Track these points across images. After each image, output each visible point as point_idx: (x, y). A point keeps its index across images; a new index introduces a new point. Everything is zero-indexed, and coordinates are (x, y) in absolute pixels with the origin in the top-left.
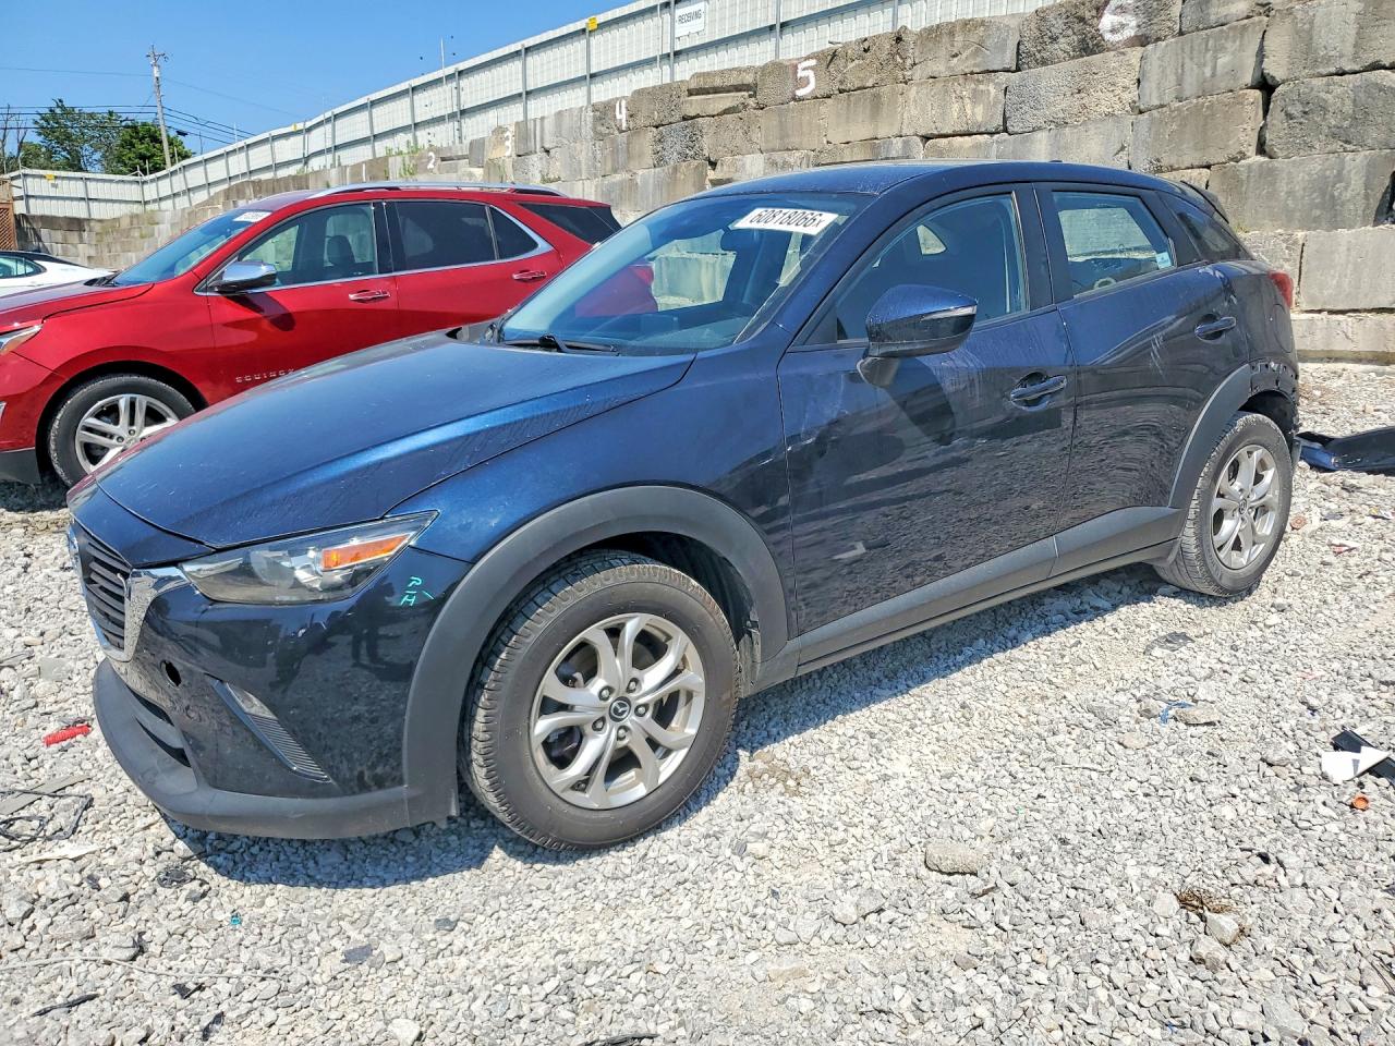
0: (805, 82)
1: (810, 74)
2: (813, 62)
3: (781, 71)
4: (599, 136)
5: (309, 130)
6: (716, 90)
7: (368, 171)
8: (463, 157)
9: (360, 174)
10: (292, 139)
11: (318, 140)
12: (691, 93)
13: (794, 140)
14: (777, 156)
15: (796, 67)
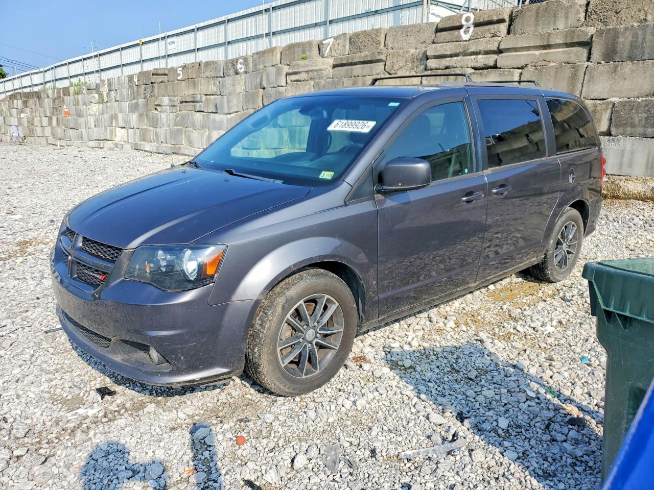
0: (179, 75)
1: (181, 72)
2: (181, 69)
3: (173, 70)
4: (130, 87)
5: (46, 71)
6: (159, 75)
7: (63, 92)
8: (94, 89)
9: (60, 93)
10: (39, 74)
11: (49, 76)
12: (153, 75)
13: (176, 93)
14: (172, 98)
15: (177, 70)
